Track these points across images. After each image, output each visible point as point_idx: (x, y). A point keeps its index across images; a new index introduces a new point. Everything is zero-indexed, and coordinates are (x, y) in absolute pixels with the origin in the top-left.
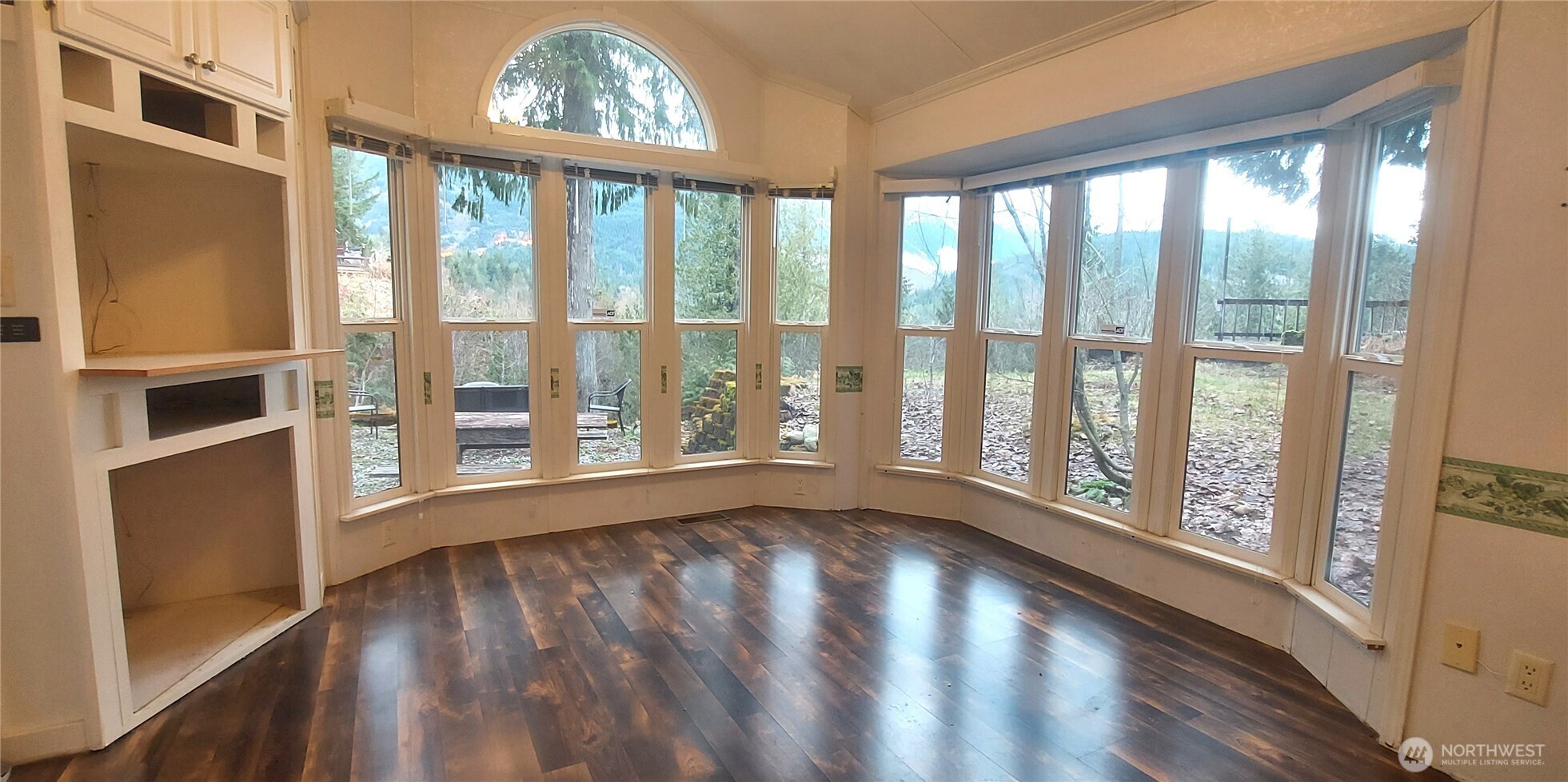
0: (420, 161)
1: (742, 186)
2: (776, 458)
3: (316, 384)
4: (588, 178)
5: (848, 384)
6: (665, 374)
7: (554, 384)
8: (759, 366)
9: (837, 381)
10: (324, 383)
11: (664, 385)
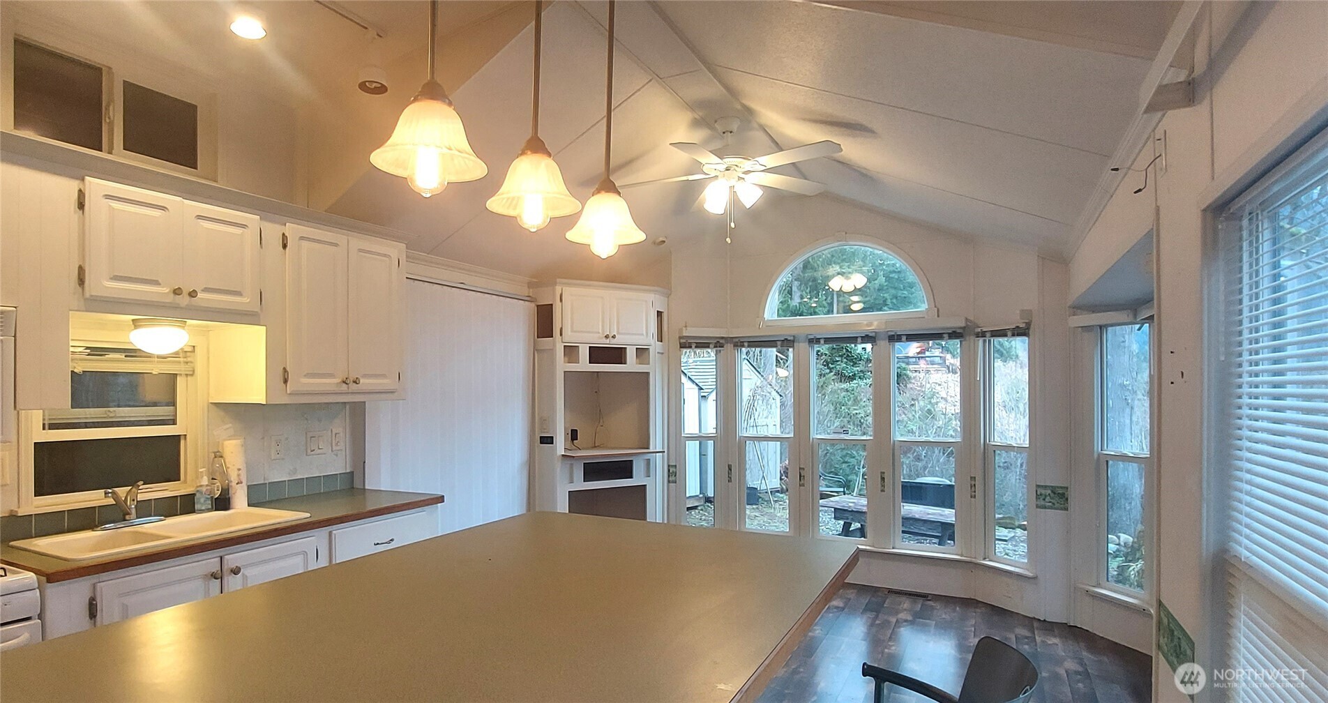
0: (729, 347)
1: (949, 333)
2: (990, 561)
3: (669, 466)
4: (823, 345)
5: (1050, 502)
6: (884, 478)
7: (802, 478)
8: (973, 478)
9: (1036, 498)
10: (672, 466)
11: (883, 486)
